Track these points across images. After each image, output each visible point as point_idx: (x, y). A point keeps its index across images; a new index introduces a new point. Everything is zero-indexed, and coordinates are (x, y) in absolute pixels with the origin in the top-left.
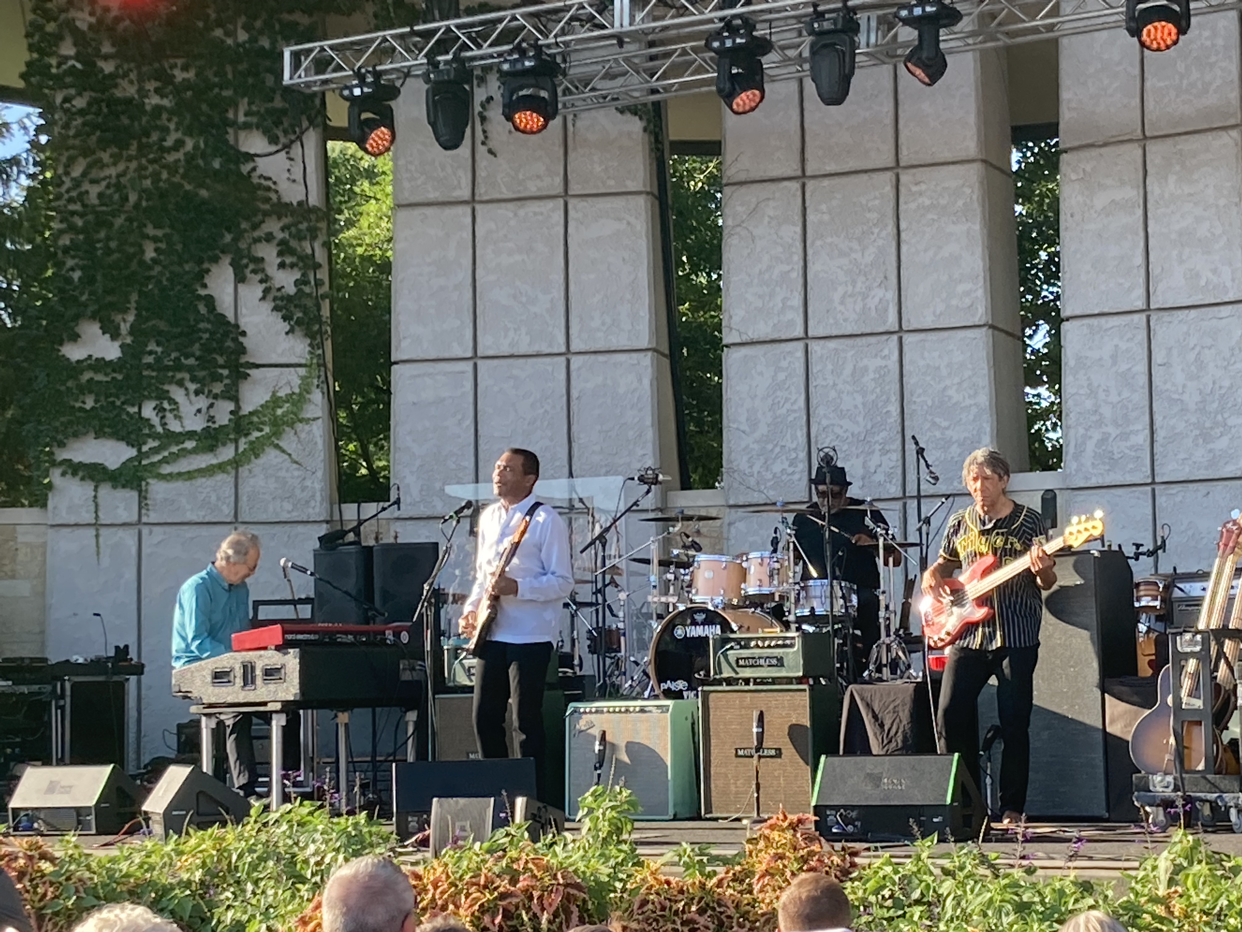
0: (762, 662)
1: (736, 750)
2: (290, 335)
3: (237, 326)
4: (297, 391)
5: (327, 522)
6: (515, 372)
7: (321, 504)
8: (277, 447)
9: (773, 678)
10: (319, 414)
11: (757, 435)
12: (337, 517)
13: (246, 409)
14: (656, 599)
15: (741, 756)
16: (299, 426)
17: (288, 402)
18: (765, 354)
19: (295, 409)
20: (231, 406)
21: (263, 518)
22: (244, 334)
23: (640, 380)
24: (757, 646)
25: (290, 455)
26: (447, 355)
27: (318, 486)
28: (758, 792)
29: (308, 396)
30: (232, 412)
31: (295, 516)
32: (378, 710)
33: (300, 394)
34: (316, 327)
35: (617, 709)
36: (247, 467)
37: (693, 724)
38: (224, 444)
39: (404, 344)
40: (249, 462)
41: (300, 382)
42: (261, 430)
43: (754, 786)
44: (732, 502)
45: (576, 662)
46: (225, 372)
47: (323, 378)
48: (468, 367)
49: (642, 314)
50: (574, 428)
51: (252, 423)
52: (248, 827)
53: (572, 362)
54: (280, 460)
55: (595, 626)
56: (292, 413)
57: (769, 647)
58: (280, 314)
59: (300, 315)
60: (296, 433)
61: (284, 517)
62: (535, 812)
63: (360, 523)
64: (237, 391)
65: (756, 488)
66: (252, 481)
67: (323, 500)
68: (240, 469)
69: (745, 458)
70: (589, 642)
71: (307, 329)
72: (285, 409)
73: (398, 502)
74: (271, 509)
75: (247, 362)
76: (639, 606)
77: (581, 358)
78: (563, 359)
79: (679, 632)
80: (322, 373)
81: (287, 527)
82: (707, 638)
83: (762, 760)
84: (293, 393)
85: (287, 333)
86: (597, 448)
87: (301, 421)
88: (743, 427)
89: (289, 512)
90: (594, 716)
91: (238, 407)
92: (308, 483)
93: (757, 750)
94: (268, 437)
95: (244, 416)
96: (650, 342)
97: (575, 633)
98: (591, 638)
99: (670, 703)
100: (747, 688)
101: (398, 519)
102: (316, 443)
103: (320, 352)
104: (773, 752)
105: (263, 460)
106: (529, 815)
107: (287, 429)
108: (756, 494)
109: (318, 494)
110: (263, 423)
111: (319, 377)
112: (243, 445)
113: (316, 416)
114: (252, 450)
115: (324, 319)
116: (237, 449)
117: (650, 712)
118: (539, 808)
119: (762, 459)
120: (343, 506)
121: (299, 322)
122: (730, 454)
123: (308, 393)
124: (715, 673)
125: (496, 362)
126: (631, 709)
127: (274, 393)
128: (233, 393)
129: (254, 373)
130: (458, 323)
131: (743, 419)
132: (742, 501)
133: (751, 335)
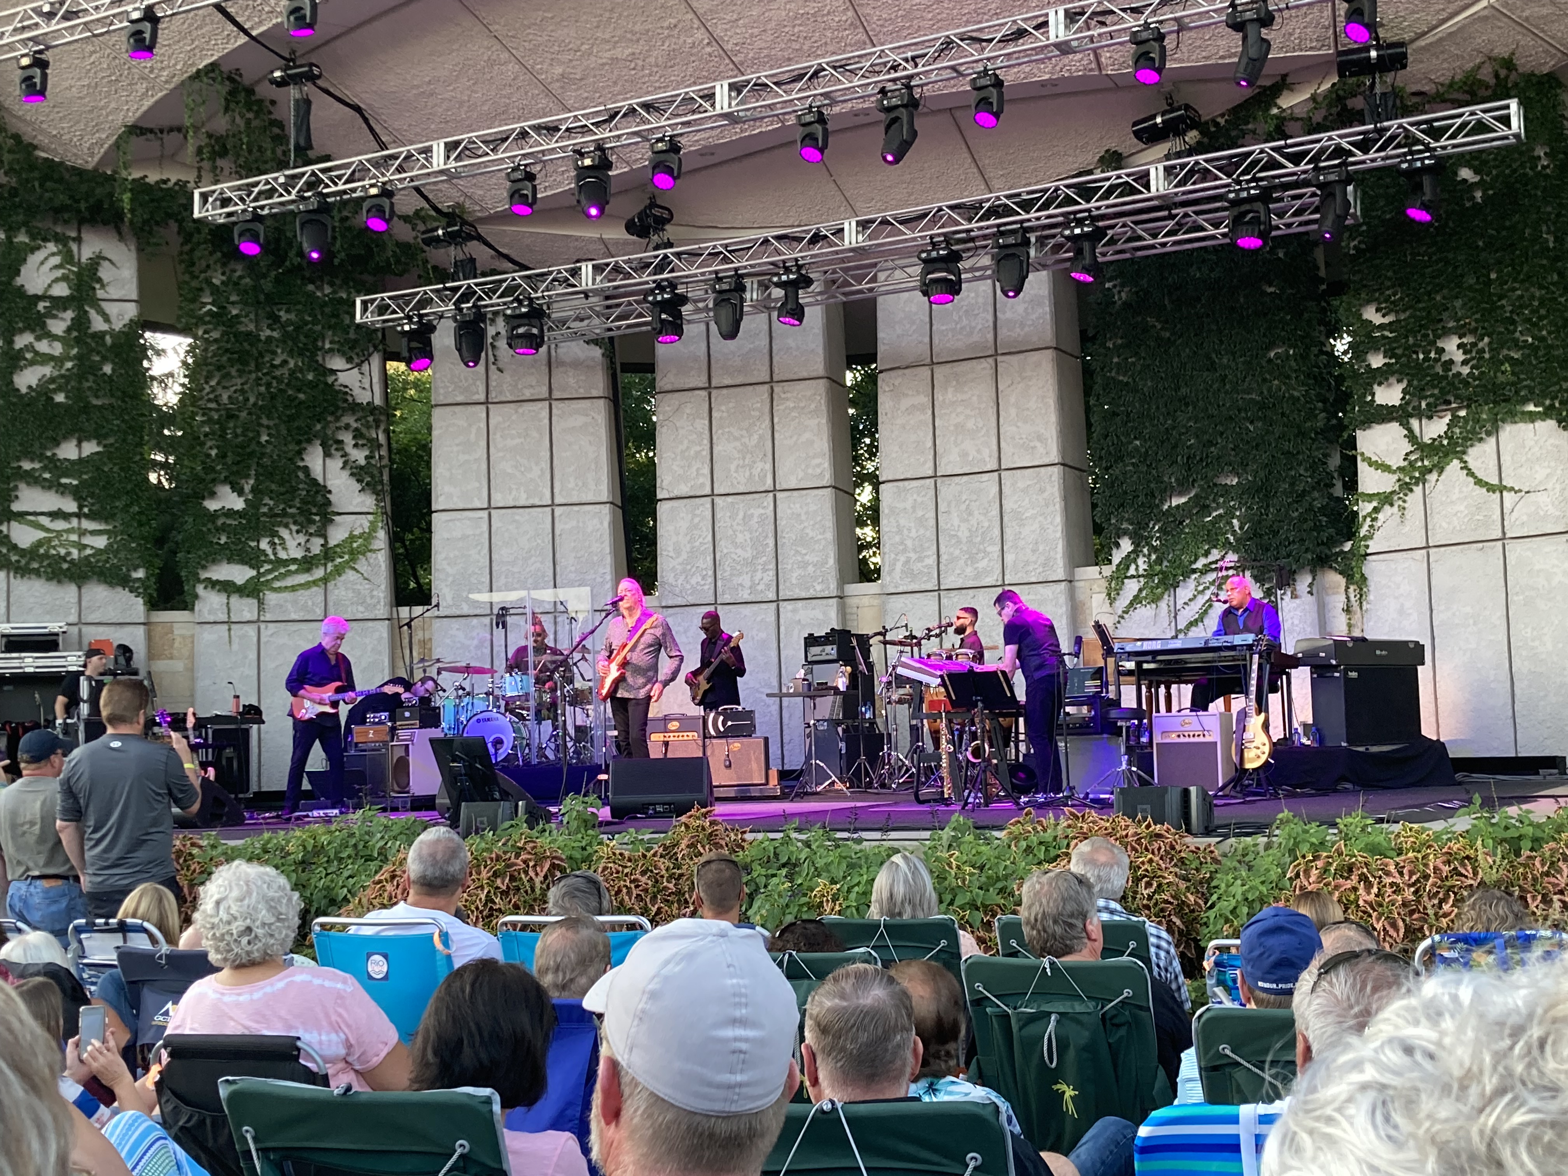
3: (325, 487)
4: (367, 530)
5: (389, 620)
6: (517, 518)
7: (384, 607)
8: (354, 569)
10: (383, 546)
11: (680, 559)
12: (395, 617)
13: (332, 543)
16: (369, 554)
17: (361, 538)
18: (685, 506)
19: (366, 543)
20: (322, 541)
22: (330, 492)
23: (602, 523)
25: (362, 574)
26: (470, 506)
27: (382, 595)
29: (374, 534)
30: (322, 545)
31: (366, 615)
33: (369, 533)
34: (380, 487)
36: (333, 583)
38: (317, 567)
39: (441, 499)
40: (334, 579)
41: (369, 524)
42: (342, 557)
44: (663, 604)
46: (317, 518)
47: (385, 522)
48: (485, 514)
49: (602, 479)
50: (558, 556)
51: (336, 552)
53: (555, 511)
54: (355, 578)
56: (364, 545)
58: (355, 479)
59: (369, 479)
60: (366, 560)
61: (360, 616)
62: (532, 810)
63: (412, 620)
64: (326, 531)
65: (679, 594)
66: (336, 592)
67: (385, 604)
68: (328, 584)
69: (672, 575)
71: (373, 489)
72: (359, 543)
73: (437, 606)
74: (350, 611)
75: (333, 511)
77: (562, 508)
78: (549, 509)
80: (385, 518)
81: (361, 624)
84: (365, 532)
85: (360, 492)
86: (573, 568)
87: (370, 551)
88: (670, 554)
89: (362, 613)
91: (326, 542)
92: (375, 593)
94: (347, 562)
95: (331, 548)
96: (608, 497)
101: (438, 617)
102: (381, 566)
103: (383, 504)
105: (343, 578)
106: (528, 812)
107: (360, 556)
108: (679, 599)
109: (382, 601)
110: (344, 553)
111: (383, 521)
112: (330, 567)
113: (380, 547)
114: (336, 571)
115: (385, 483)
116: (326, 570)
119: (684, 576)
120: (400, 608)
121: (368, 484)
122: (662, 572)
123: (375, 532)
125: (503, 511)
127: (351, 532)
128: (323, 532)
129: (337, 518)
130: (477, 485)
131: (671, 549)
132: (670, 603)
133: (676, 493)
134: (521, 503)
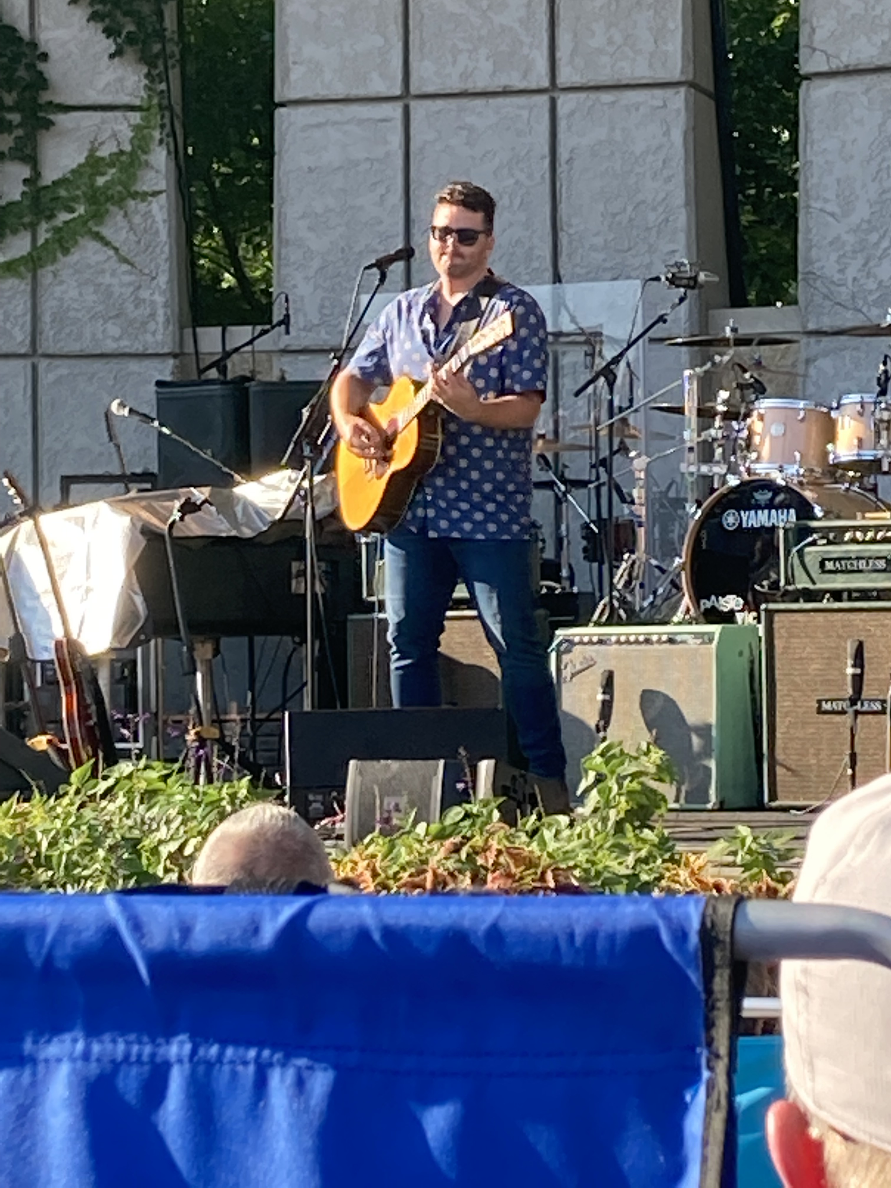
0: (862, 564)
1: (819, 702)
2: (116, 60)
3: (34, 45)
4: (128, 148)
5: (175, 356)
6: (470, 119)
7: (166, 328)
8: (98, 237)
9: (879, 590)
10: (162, 185)
11: (854, 219)
12: (190, 348)
13: (49, 176)
14: (693, 469)
15: (826, 712)
16: (131, 203)
17: (112, 165)
18: (868, 90)
19: (124, 177)
20: (26, 172)
21: (75, 347)
22: (44, 57)
23: (667, 133)
24: (854, 541)
25: (116, 250)
26: (361, 92)
27: (159, 299)
28: (853, 767)
29: (144, 157)
30: (25, 181)
31: (126, 345)
32: (259, 640)
33: (132, 154)
34: (157, 48)
35: (632, 638)
36: (50, 268)
37: (752, 662)
38: (15, 232)
39: (296, 74)
40: (54, 260)
41: (131, 134)
42: (73, 211)
43: (847, 759)
44: (811, 326)
45: (565, 573)
46: (15, 118)
47: (168, 129)
48: (395, 111)
49: (671, 26)
50: (563, 208)
51: (57, 199)
52: (66, 801)
53: (559, 102)
54: (101, 257)
55: (594, 517)
56: (121, 183)
57: (873, 541)
58: (100, 26)
59: (131, 27)
60: (126, 215)
61: (110, 346)
62: (508, 784)
63: (227, 355)
64: (35, 148)
65: (849, 304)
66: (58, 290)
67: (168, 321)
68: (40, 272)
69: (834, 257)
70: (584, 543)
71: (142, 51)
72: (107, 178)
73: (286, 321)
74: (88, 335)
75: (51, 103)
76: (663, 488)
77: (573, 96)
78: (543, 100)
79: (730, 520)
80: (167, 121)
81: (114, 364)
82: (773, 529)
83: (860, 717)
84: (122, 152)
85: (112, 56)
86: (599, 241)
87: (135, 195)
88: (829, 208)
89: (116, 340)
90: (597, 647)
91: (37, 174)
92: (144, 294)
93: (853, 702)
94: (83, 221)
95: (47, 187)
96: (682, 73)
97: (563, 527)
98: (588, 534)
99: (716, 629)
100: (837, 605)
101: (285, 351)
102: (157, 232)
103: (163, 86)
104: (877, 707)
105: (74, 257)
106: (498, 789)
107: (113, 209)
108: (849, 314)
109: (161, 312)
110: (75, 199)
111: (162, 126)
112: (44, 234)
113: (157, 188)
114: (60, 241)
115: (168, 34)
116: (34, 239)
117: (683, 642)
118: (514, 778)
119: (860, 260)
120: (199, 330)
121: (131, 40)
122: (809, 249)
123: (145, 152)
124: (788, 583)
125: (440, 103)
126: (655, 638)
127: (92, 151)
128: (28, 151)
129: (61, 119)
130: (379, 41)
131: (830, 195)
132: (827, 323)
133: (845, 60)
134: (481, 84)
